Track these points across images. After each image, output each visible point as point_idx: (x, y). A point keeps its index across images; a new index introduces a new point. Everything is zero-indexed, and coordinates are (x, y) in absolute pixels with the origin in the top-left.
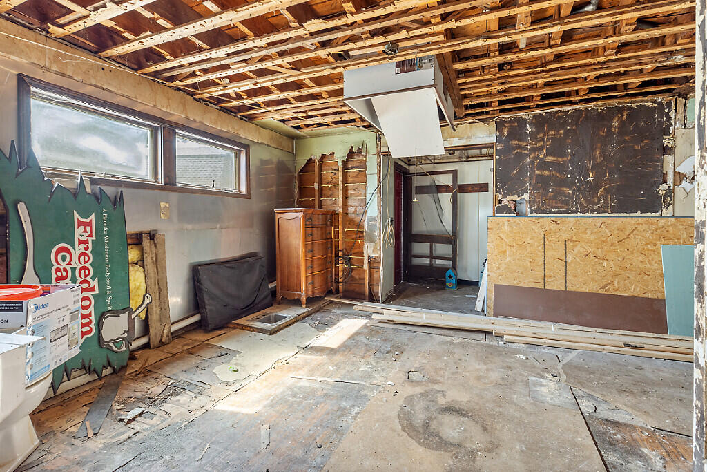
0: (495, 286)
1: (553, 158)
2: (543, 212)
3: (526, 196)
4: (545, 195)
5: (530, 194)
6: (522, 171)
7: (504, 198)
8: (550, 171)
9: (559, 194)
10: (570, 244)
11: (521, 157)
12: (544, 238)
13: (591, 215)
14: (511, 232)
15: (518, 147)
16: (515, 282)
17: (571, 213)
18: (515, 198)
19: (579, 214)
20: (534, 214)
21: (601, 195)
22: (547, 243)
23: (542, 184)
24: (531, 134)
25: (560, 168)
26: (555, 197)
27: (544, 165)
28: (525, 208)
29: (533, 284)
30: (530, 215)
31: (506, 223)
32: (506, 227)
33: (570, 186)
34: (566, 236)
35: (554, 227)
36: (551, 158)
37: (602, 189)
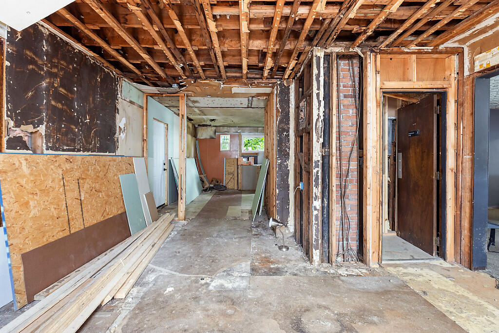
0: (24, 256)
1: (65, 92)
2: (57, 150)
3: (42, 129)
4: (59, 130)
5: (46, 126)
6: (38, 96)
7: (16, 126)
8: (63, 105)
9: (69, 131)
10: (81, 181)
12: (63, 178)
13: (88, 154)
14: (31, 174)
15: (34, 62)
16: (45, 239)
17: (77, 151)
18: (30, 128)
19: (81, 153)
20: (50, 152)
21: (93, 137)
22: (66, 184)
23: (56, 117)
24: (47, 54)
26: (66, 134)
27: (57, 97)
29: (61, 233)
30: (45, 152)
31: (24, 163)
32: (25, 169)
33: (76, 124)
34: (77, 174)
35: (69, 166)
36: (63, 90)
37: (93, 132)
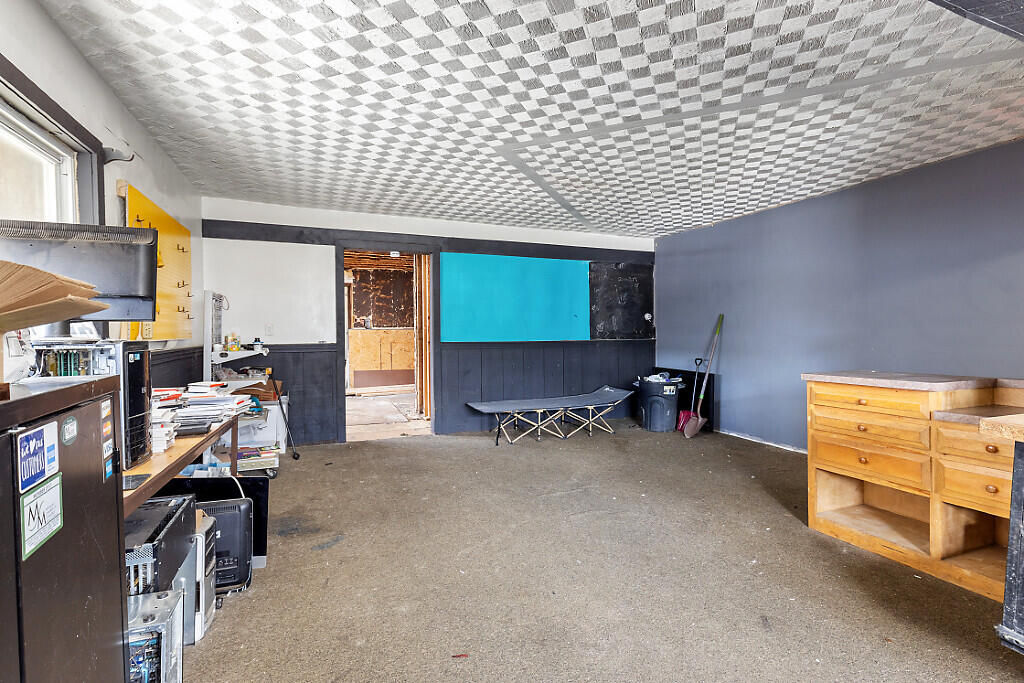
0: (355, 372)
2: (379, 327)
3: (371, 317)
4: (380, 316)
6: (368, 302)
7: (358, 318)
8: (383, 303)
9: (387, 316)
10: (393, 345)
11: (367, 293)
12: (380, 342)
14: (362, 338)
15: (366, 288)
17: (393, 327)
18: (364, 318)
19: (398, 328)
20: (375, 328)
22: (382, 344)
23: (379, 310)
24: (373, 280)
25: (388, 301)
26: (386, 318)
27: (380, 300)
28: (370, 324)
29: (375, 368)
30: (372, 328)
31: (360, 333)
32: (360, 336)
33: (393, 312)
34: (391, 340)
35: (385, 335)
36: (383, 295)
37: (408, 315)
